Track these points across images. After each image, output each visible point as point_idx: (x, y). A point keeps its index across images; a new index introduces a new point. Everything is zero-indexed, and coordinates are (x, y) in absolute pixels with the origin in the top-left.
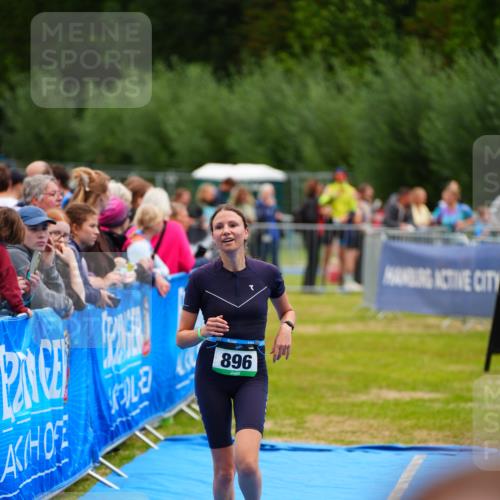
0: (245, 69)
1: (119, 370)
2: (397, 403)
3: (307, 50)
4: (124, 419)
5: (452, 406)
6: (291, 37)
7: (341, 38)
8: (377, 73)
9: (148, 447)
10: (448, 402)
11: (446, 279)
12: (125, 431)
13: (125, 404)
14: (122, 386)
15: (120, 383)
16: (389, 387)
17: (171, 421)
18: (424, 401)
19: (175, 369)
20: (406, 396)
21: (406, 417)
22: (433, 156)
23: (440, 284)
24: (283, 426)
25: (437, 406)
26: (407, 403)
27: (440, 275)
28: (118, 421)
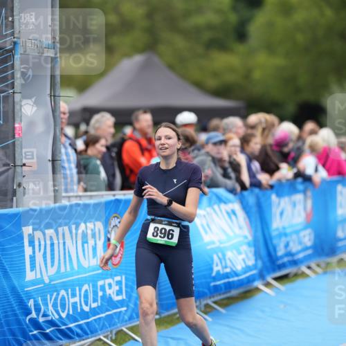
9: (307, 276)
28: (286, 260)
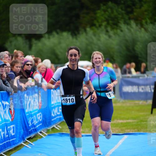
0: (81, 32)
1: (31, 113)
2: (122, 123)
3: (100, 26)
4: (34, 128)
5: (139, 123)
6: (95, 22)
7: (111, 22)
8: (122, 31)
9: (42, 137)
10: (138, 122)
11: (143, 89)
12: (34, 132)
13: (34, 123)
14: (32, 118)
15: (32, 117)
16: (120, 119)
17: (51, 130)
18: (130, 122)
19: (51, 114)
20: (125, 121)
21: (124, 127)
22: (140, 56)
23: (141, 90)
24: (85, 130)
25: (134, 123)
26: (125, 123)
27: (141, 88)
28: (32, 129)
